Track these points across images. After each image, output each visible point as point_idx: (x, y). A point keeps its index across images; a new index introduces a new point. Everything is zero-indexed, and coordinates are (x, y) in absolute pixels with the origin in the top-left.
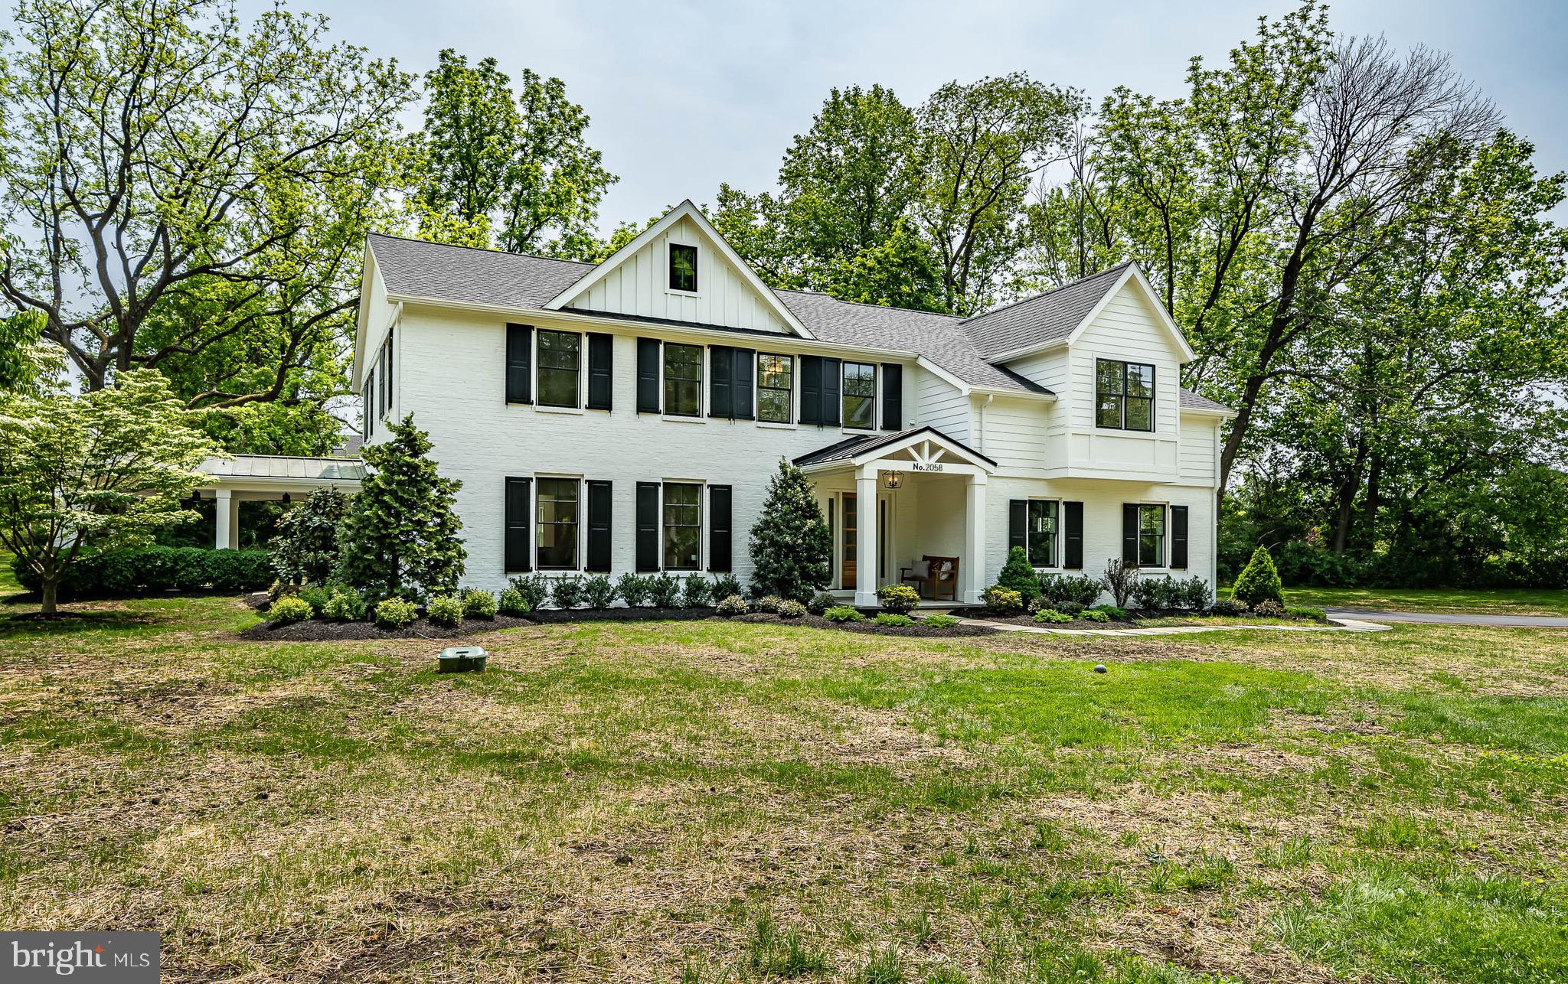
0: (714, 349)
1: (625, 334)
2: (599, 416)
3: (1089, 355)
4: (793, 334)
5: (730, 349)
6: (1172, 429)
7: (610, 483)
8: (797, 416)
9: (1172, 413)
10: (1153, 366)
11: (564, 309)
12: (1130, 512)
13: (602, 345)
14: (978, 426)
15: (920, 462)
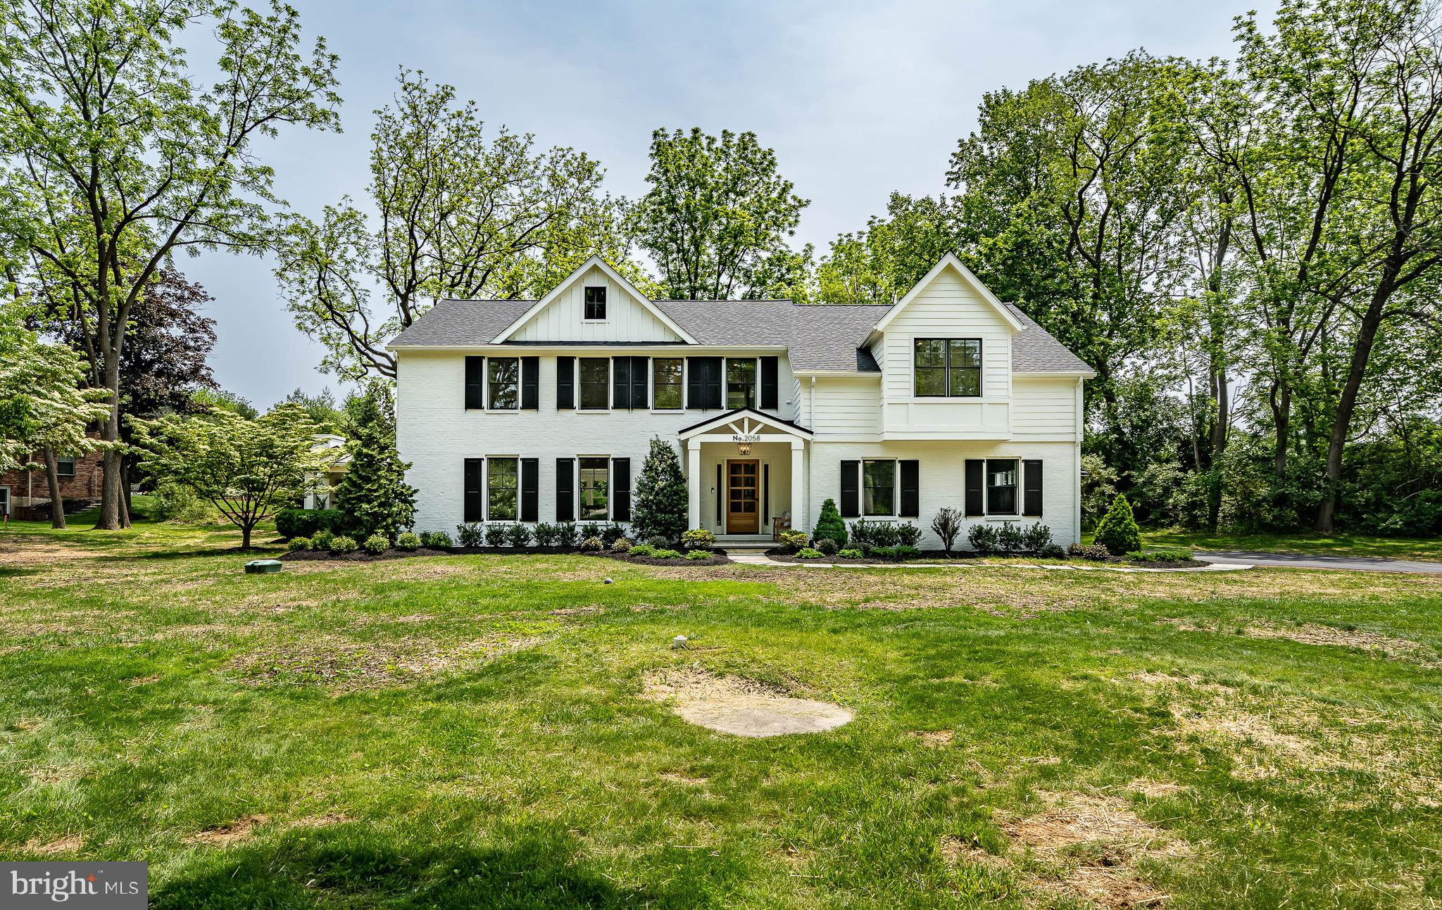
0: (616, 359)
1: (548, 355)
2: (530, 413)
3: (906, 336)
4: (684, 343)
5: (626, 359)
6: (1004, 393)
7: (537, 460)
8: (685, 403)
9: (1004, 379)
10: (980, 340)
11: (507, 342)
12: (972, 467)
13: (532, 364)
14: (808, 403)
15: (740, 434)
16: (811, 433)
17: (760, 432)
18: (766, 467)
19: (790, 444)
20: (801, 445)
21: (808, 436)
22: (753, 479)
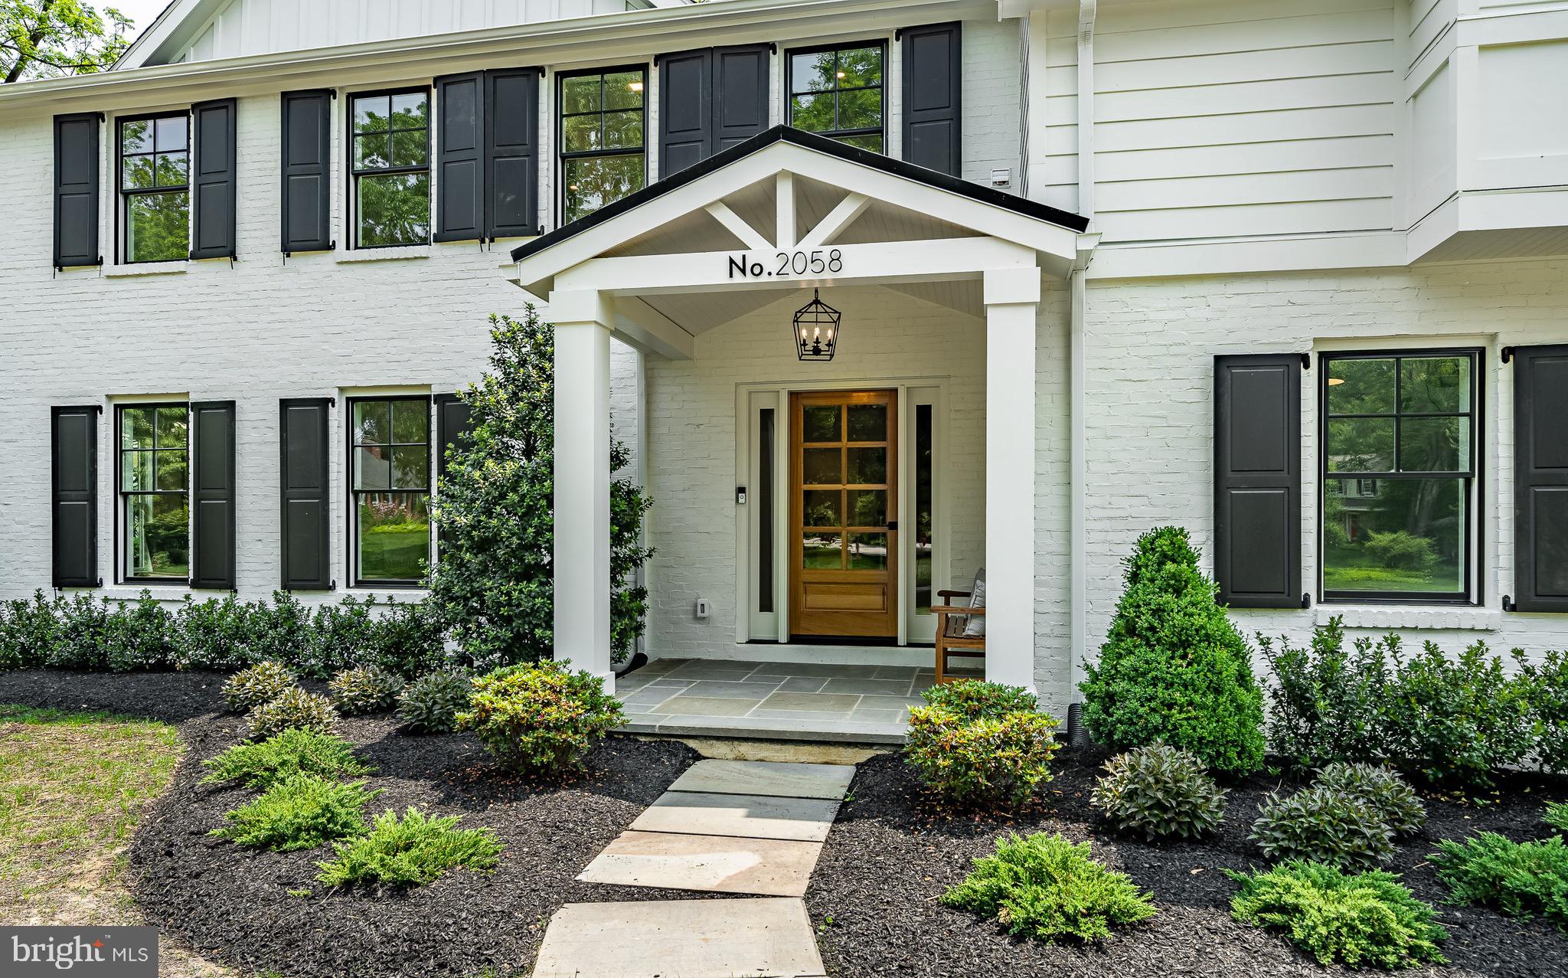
1: (260, 91)
14: (1061, 112)
15: (758, 249)
16: (1078, 223)
17: (844, 236)
18: (924, 415)
19: (974, 283)
20: (1028, 283)
21: (1059, 242)
22: (881, 456)
